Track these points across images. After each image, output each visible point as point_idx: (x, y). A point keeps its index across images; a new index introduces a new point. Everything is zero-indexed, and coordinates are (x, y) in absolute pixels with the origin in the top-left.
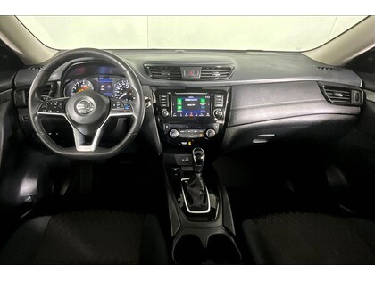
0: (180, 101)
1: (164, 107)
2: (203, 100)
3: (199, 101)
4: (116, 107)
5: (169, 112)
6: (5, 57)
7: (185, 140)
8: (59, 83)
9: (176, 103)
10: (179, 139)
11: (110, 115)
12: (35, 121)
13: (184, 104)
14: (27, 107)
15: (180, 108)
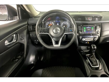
0: (85, 28)
1: (80, 31)
2: (92, 28)
3: (91, 28)
4: (67, 31)
5: (82, 32)
6: (25, 14)
7: (87, 41)
8: (43, 23)
9: (83, 29)
10: (85, 41)
11: (65, 33)
12: (38, 36)
13: (86, 29)
14: (35, 31)
15: (85, 30)
